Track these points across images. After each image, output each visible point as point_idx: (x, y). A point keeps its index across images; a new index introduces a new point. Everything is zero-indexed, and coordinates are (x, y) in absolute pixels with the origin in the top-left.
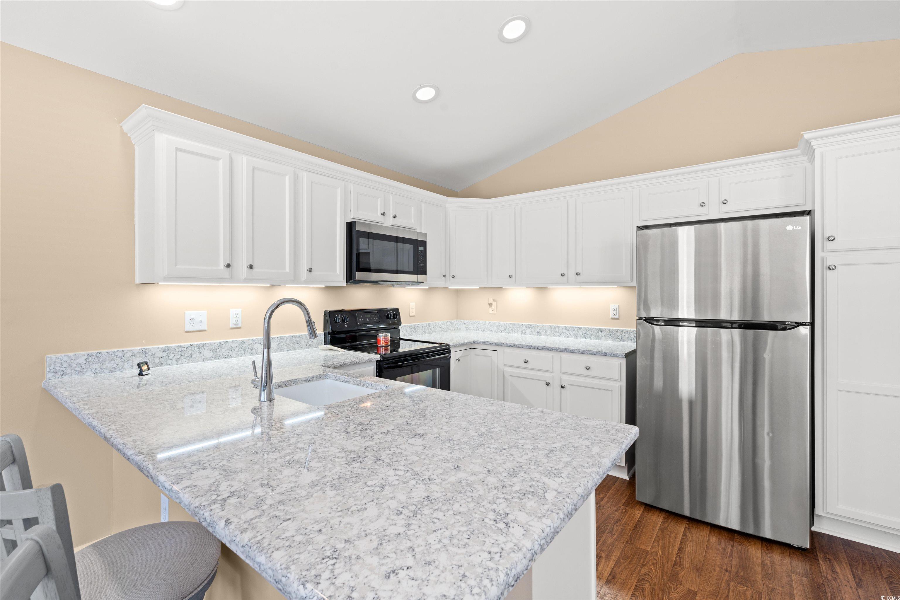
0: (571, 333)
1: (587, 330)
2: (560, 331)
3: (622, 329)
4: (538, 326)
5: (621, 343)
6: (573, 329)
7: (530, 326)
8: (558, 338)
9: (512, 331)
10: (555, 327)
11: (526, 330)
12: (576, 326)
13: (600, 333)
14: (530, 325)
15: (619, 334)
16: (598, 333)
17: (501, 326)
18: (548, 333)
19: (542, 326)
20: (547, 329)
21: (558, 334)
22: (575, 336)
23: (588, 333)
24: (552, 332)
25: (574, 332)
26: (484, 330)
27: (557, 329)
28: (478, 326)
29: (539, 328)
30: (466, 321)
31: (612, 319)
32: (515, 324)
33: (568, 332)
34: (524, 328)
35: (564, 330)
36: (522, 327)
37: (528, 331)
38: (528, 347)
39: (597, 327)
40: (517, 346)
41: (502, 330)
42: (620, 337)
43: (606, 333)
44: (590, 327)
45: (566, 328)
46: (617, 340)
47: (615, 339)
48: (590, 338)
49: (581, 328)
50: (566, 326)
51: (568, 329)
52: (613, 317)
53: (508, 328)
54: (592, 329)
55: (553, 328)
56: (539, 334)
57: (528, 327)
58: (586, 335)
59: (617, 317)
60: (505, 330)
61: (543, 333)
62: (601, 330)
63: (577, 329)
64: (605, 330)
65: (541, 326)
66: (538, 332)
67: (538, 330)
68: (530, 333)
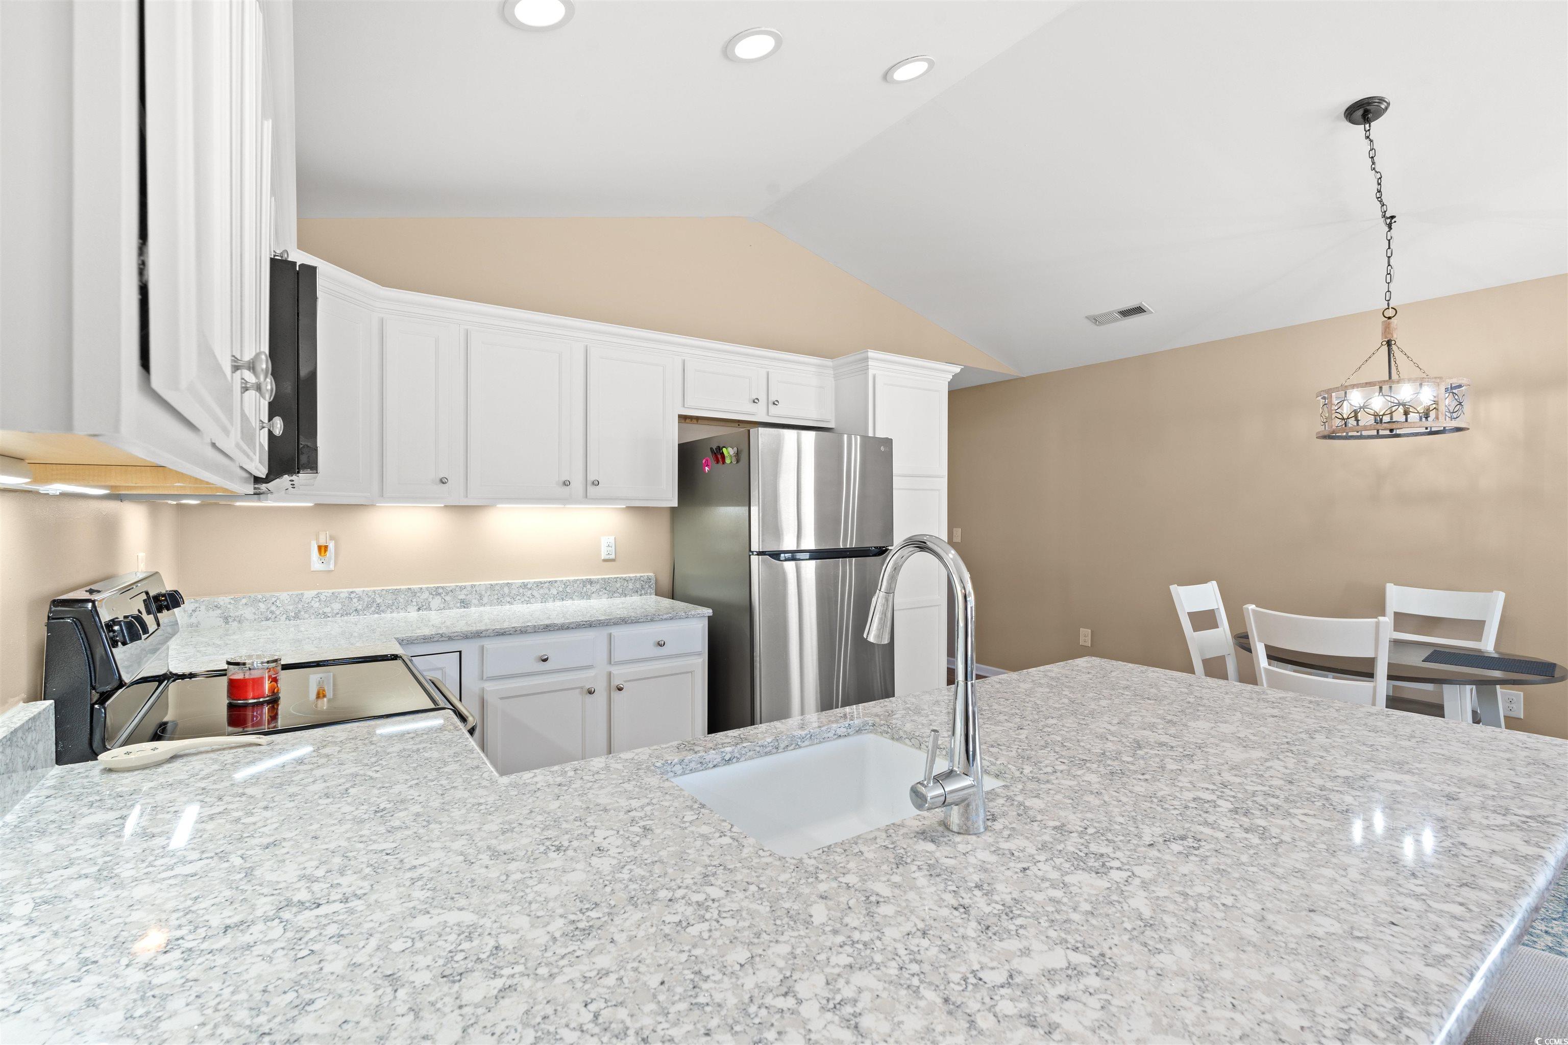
0: (535, 593)
1: (566, 584)
2: (514, 592)
3: (624, 576)
4: (462, 588)
5: (623, 599)
6: (539, 585)
7: (441, 591)
8: (508, 607)
9: (389, 606)
10: (502, 586)
11: (430, 600)
12: (545, 580)
13: (589, 586)
14: (443, 588)
15: (618, 585)
16: (585, 588)
17: (355, 600)
18: (485, 600)
19: (473, 586)
20: (483, 593)
21: (508, 599)
22: (544, 599)
23: (568, 590)
24: (496, 597)
25: (541, 591)
26: (297, 617)
27: (506, 590)
28: (273, 608)
29: (464, 592)
30: (223, 600)
31: (605, 560)
32: (399, 591)
33: (530, 592)
34: (426, 595)
35: (521, 591)
36: (418, 594)
37: (436, 602)
38: (548, 628)
39: (584, 578)
40: (522, 631)
41: (360, 607)
42: (620, 591)
43: (598, 586)
44: (572, 578)
45: (525, 586)
46: (616, 595)
47: (612, 594)
48: (572, 598)
49: (556, 582)
50: (526, 581)
51: (529, 586)
52: (607, 557)
53: (379, 600)
54: (575, 581)
55: (497, 588)
56: (464, 604)
57: (436, 593)
58: (563, 596)
59: (613, 557)
60: (368, 607)
61: (475, 601)
62: (591, 582)
63: (547, 585)
64: (597, 582)
65: (469, 588)
66: (462, 601)
67: (462, 597)
68: (442, 606)
